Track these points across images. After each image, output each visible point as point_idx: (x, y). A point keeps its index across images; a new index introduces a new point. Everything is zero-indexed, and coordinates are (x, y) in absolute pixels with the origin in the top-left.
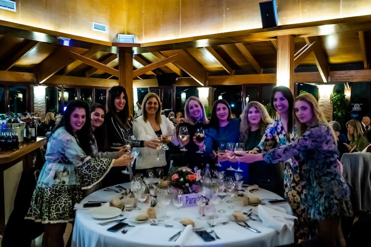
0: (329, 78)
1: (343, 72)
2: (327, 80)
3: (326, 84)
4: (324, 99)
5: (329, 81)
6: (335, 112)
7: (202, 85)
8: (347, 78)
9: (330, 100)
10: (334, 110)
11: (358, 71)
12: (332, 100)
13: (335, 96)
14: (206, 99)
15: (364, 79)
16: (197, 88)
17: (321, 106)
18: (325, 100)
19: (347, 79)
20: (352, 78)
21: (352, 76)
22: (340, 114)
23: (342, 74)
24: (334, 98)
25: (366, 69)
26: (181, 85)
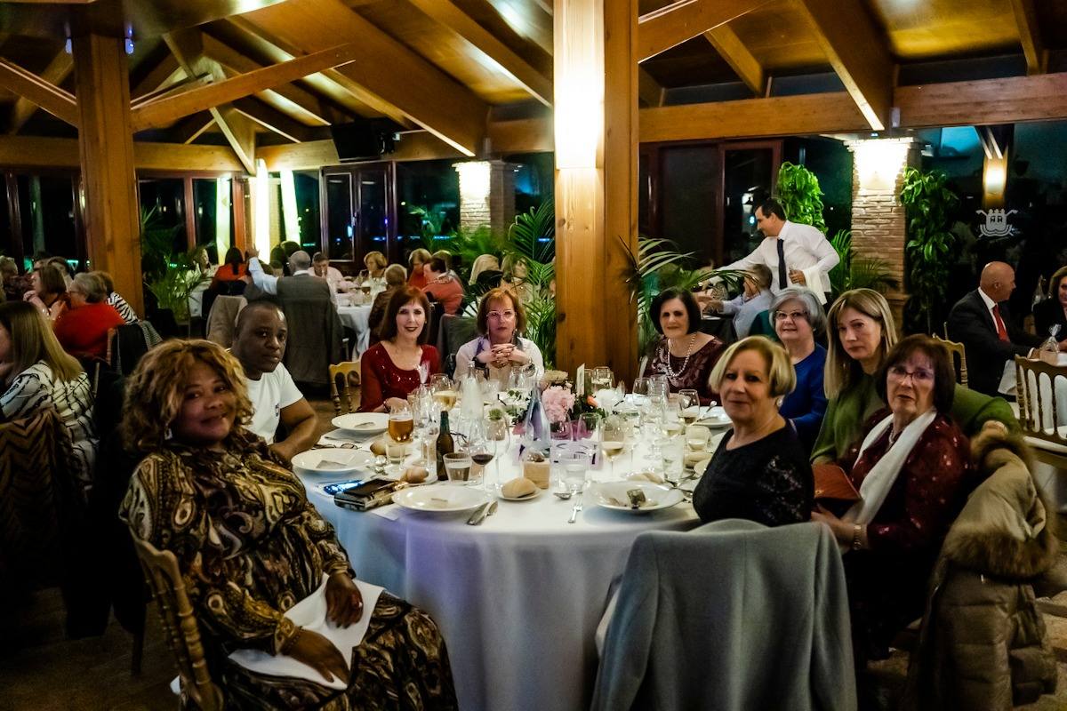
0: (896, 114)
1: (947, 88)
2: (886, 120)
3: (882, 135)
4: (875, 192)
5: (895, 125)
6: (911, 244)
7: (469, 153)
8: (962, 110)
9: (894, 198)
10: (910, 235)
11: (1002, 80)
12: (902, 197)
13: (911, 182)
14: (483, 201)
15: (1024, 112)
16: (454, 165)
17: (864, 219)
18: (877, 198)
19: (960, 115)
20: (981, 110)
21: (979, 104)
22: (928, 250)
23: (944, 96)
24: (909, 188)
25: (1034, 72)
26: (409, 156)
